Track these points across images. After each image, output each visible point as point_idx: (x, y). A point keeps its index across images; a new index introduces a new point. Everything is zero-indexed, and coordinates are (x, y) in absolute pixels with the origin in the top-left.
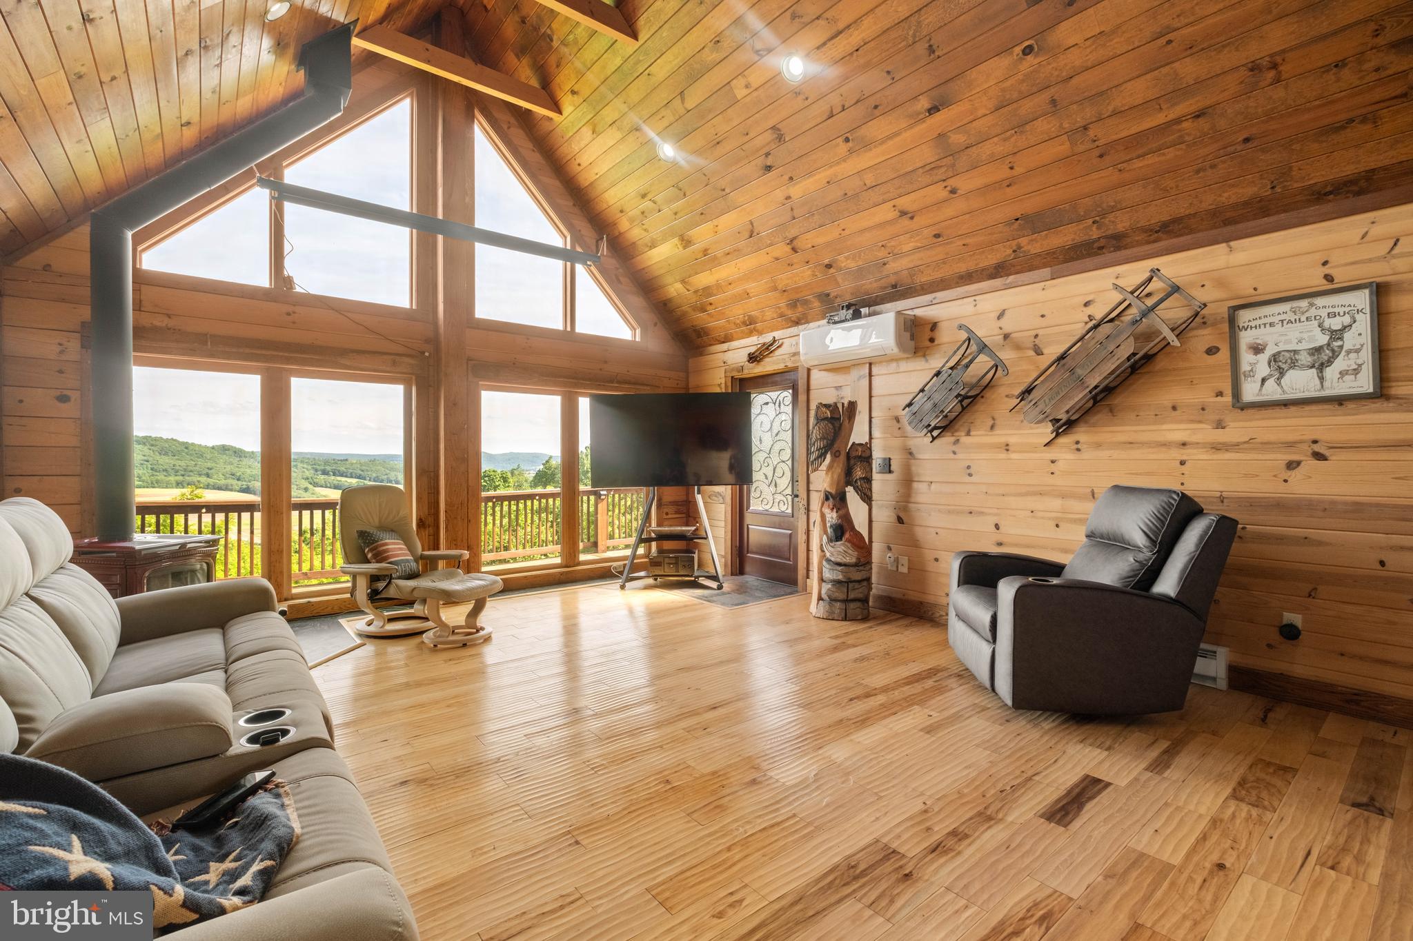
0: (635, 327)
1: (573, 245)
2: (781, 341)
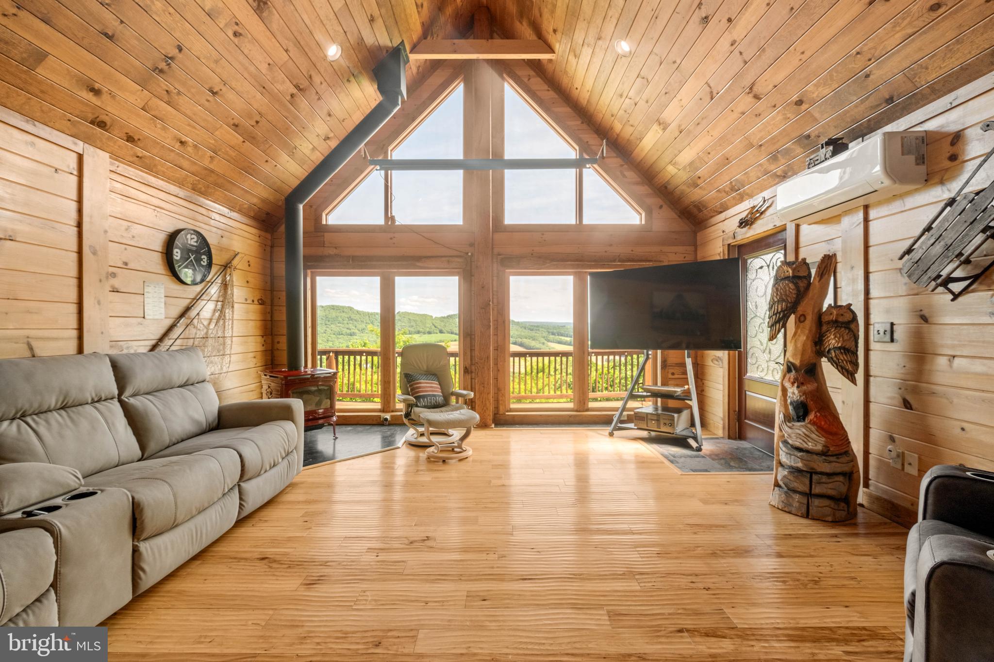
0: (641, 212)
1: (581, 154)
2: (770, 201)
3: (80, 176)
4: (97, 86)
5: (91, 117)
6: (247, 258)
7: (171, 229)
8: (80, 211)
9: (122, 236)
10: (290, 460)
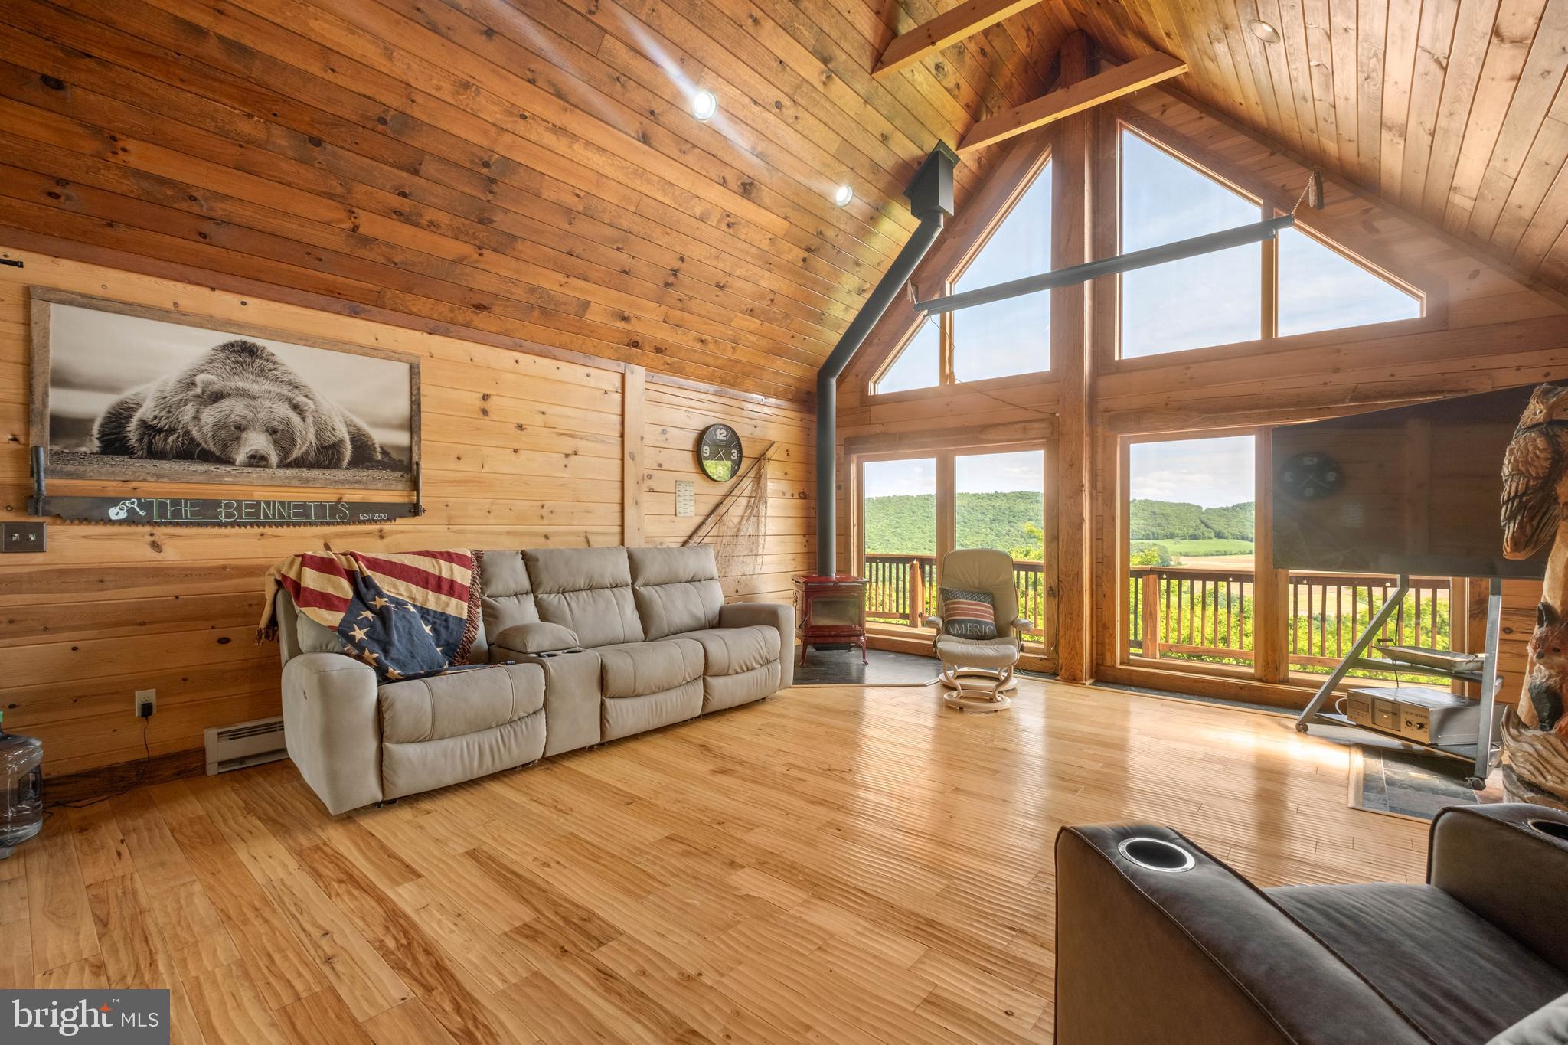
0: (1419, 294)
1: (1268, 211)
3: (623, 393)
4: (626, 314)
5: (626, 340)
6: (785, 447)
7: (701, 428)
8: (623, 423)
9: (657, 440)
10: (770, 669)
